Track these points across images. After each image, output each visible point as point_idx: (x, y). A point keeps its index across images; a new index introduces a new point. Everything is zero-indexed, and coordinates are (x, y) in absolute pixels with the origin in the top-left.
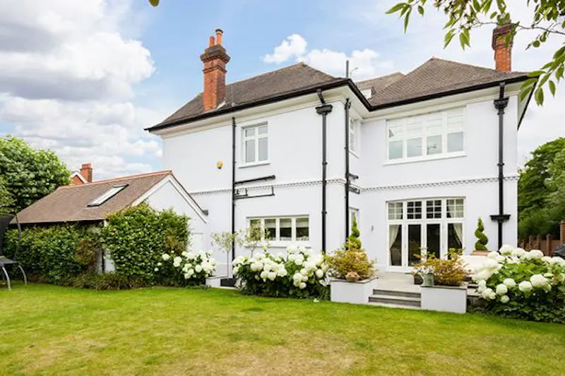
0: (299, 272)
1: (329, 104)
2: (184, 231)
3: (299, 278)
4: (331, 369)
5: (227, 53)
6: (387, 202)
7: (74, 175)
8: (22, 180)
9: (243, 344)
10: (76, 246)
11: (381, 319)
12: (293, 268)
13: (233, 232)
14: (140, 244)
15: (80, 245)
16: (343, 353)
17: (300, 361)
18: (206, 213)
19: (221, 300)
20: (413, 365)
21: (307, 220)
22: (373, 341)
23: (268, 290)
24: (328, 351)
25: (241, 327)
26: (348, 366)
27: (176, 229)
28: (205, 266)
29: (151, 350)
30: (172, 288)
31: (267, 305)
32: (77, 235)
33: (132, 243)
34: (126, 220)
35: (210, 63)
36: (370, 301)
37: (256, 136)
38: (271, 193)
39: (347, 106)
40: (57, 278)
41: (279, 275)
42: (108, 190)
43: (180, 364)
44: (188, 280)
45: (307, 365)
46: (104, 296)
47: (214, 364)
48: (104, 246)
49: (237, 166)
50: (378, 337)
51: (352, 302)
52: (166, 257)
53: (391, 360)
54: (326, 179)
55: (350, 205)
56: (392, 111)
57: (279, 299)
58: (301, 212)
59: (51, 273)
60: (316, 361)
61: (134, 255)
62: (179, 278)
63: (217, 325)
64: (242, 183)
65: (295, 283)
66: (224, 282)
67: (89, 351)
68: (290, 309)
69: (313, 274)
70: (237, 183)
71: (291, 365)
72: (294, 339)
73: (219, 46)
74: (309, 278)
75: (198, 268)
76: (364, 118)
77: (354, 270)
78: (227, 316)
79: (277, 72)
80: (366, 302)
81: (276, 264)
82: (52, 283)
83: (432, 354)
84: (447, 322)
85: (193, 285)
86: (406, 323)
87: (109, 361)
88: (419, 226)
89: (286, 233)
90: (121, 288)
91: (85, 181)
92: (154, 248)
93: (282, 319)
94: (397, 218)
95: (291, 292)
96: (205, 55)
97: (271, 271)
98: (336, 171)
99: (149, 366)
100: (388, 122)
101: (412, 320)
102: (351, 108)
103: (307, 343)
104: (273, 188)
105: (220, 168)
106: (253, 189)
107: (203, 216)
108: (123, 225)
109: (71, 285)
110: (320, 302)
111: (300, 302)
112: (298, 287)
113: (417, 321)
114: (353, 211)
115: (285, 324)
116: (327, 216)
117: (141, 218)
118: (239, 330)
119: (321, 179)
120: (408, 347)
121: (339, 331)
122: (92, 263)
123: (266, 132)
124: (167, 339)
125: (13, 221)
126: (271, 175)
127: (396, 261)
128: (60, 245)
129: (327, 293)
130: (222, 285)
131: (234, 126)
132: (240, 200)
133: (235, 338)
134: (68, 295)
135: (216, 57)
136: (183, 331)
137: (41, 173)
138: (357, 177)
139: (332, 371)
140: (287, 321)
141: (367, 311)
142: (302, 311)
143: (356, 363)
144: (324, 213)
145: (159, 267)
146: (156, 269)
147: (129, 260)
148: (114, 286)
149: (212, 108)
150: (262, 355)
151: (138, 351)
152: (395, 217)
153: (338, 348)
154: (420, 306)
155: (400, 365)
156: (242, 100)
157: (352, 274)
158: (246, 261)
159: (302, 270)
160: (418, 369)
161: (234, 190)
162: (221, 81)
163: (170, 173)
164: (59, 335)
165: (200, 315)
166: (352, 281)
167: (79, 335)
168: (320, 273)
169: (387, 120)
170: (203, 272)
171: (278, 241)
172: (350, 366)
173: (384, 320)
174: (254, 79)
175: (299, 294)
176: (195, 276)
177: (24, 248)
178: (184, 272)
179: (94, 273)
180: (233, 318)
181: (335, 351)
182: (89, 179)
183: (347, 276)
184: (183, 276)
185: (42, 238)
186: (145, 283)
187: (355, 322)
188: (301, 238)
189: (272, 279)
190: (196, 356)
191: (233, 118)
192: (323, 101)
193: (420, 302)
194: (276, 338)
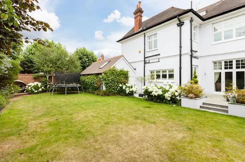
0: (168, 93)
1: (182, 22)
2: (127, 76)
3: (168, 96)
4: (171, 138)
5: (143, 10)
6: (213, 62)
7: (99, 58)
8: (85, 61)
9: (139, 121)
10: (95, 81)
11: (203, 117)
12: (165, 91)
13: (144, 76)
14: (112, 81)
15: (96, 81)
16: (179, 132)
17: (159, 132)
18: (135, 69)
19: (137, 102)
20: (214, 144)
21: (173, 71)
22: (196, 128)
23: (155, 99)
24: (173, 129)
25: (141, 114)
26: (180, 138)
27: (125, 75)
28: (134, 89)
29: (108, 119)
30: (122, 96)
31: (153, 106)
32: (96, 78)
33: (110, 81)
34: (109, 73)
35: (137, 14)
36: (200, 108)
37: (153, 39)
38: (158, 61)
39: (191, 21)
40: (91, 91)
41: (159, 94)
42: (105, 63)
43: (115, 126)
44: (128, 94)
45: (161, 134)
46: (101, 98)
47: (126, 128)
48: (102, 81)
49: (146, 51)
50: (199, 126)
51: (191, 107)
52: (121, 85)
53: (203, 139)
54: (181, 54)
55: (193, 64)
56: (215, 20)
57: (159, 104)
58: (170, 68)
59: (89, 90)
60: (166, 133)
61: (111, 84)
62: (125, 93)
63: (132, 112)
64: (147, 57)
65: (165, 98)
66: (140, 95)
67: (91, 116)
68: (162, 108)
69: (173, 94)
70: (146, 58)
71: (154, 133)
72: (160, 122)
73: (140, 8)
74: (172, 96)
75: (131, 90)
76: (200, 25)
77: (192, 93)
78: (137, 109)
79: (162, 13)
80: (198, 108)
81: (158, 89)
82: (89, 93)
83: (228, 140)
84: (242, 123)
85: (129, 96)
86: (217, 121)
87: (95, 121)
88: (232, 73)
89: (164, 76)
90: (107, 95)
91: (102, 60)
92: (117, 82)
93: (157, 112)
94: (219, 69)
95: (164, 101)
96: (135, 12)
97: (156, 92)
98: (186, 50)
99: (105, 125)
100: (213, 25)
101: (222, 120)
102: (194, 21)
103: (164, 124)
104: (159, 59)
105: (140, 52)
106: (151, 60)
107: (134, 71)
108: (108, 74)
109: (94, 94)
110: (176, 106)
111: (168, 105)
112: (167, 99)
113: (224, 121)
114: (195, 67)
115: (158, 115)
116: (182, 69)
117: (113, 72)
118: (140, 115)
119: (179, 54)
120: (214, 134)
121: (181, 121)
122: (100, 87)
123: (156, 37)
124: (114, 115)
125: (81, 74)
126: (158, 54)
127: (218, 89)
128: (92, 81)
129: (180, 102)
130: (139, 96)
131: (145, 36)
132: (147, 64)
133: (137, 118)
134: (92, 97)
135: (139, 12)
136: (120, 113)
137: (89, 59)
138: (197, 52)
139: (171, 139)
140: (159, 114)
141: (197, 113)
142: (167, 110)
143: (184, 137)
144: (180, 68)
145: (119, 89)
146: (118, 90)
147: (110, 86)
148: (104, 95)
149: (137, 31)
150: (144, 127)
151: (104, 119)
152: (218, 68)
153: (177, 128)
154: (228, 113)
155: (207, 142)
156: (148, 26)
157: (191, 95)
158: (147, 87)
159: (169, 92)
160: (217, 146)
161: (144, 61)
162: (140, 20)
163: (123, 56)
164: (85, 110)
165: (127, 108)
166: (191, 98)
167: (90, 111)
168: (177, 94)
169: (213, 24)
170: (132, 91)
171: (161, 80)
172: (181, 138)
173: (205, 118)
174: (153, 17)
175: (168, 102)
176: (130, 93)
177: (84, 82)
178: (126, 91)
179: (100, 90)
180: (139, 110)
181: (176, 130)
182: (103, 59)
183: (189, 96)
184: (126, 92)
185: (87, 79)
186: (114, 94)
187: (190, 117)
188: (170, 79)
189: (157, 95)
190: (121, 123)
191: (144, 34)
192: (180, 21)
193: (228, 111)
194: (153, 120)
